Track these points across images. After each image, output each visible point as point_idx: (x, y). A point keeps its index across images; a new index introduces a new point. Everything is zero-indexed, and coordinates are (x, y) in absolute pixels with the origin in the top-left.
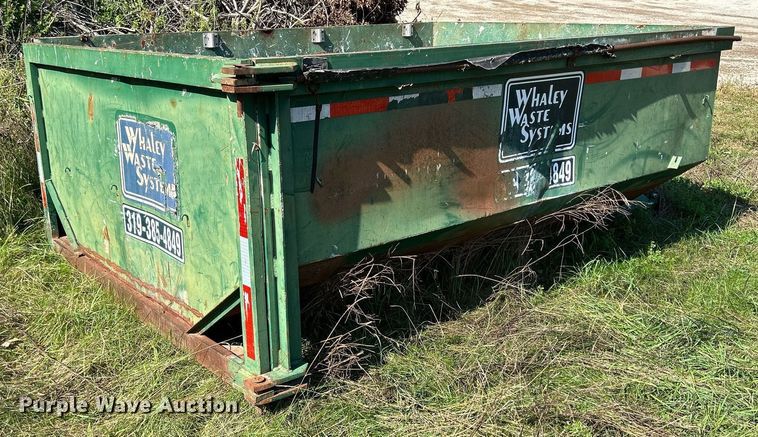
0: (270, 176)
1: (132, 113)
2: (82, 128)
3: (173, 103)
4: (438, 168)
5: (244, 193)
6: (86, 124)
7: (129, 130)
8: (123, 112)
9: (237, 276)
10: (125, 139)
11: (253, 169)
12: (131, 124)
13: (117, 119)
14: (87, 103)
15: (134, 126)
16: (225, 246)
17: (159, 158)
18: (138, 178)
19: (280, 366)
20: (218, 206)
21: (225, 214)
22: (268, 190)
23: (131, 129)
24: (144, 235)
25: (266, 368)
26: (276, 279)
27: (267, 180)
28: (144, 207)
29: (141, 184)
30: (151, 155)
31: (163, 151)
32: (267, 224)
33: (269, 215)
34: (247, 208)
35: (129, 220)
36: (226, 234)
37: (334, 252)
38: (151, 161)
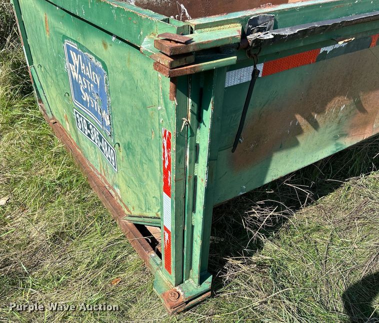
0: (196, 148)
1: (74, 41)
2: (43, 39)
3: (105, 45)
4: (342, 108)
5: (169, 161)
6: (46, 38)
7: (73, 54)
8: (68, 38)
9: (159, 208)
10: (71, 61)
11: (181, 142)
12: (74, 50)
13: (64, 42)
14: (44, 20)
15: (77, 53)
16: (149, 183)
17: (96, 86)
18: (82, 94)
19: (190, 280)
20: (144, 151)
21: (150, 160)
22: (193, 161)
23: (74, 53)
24: (89, 135)
25: (180, 282)
26: (193, 227)
27: (194, 152)
28: (87, 116)
29: (85, 99)
30: (90, 80)
31: (98, 82)
32: (189, 188)
33: (192, 181)
34: (172, 175)
35: (79, 121)
36: (150, 175)
37: (242, 191)
38: (90, 85)
